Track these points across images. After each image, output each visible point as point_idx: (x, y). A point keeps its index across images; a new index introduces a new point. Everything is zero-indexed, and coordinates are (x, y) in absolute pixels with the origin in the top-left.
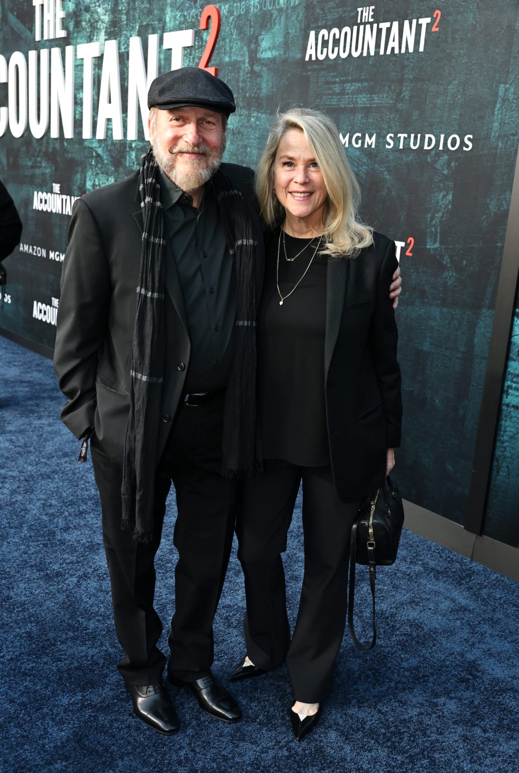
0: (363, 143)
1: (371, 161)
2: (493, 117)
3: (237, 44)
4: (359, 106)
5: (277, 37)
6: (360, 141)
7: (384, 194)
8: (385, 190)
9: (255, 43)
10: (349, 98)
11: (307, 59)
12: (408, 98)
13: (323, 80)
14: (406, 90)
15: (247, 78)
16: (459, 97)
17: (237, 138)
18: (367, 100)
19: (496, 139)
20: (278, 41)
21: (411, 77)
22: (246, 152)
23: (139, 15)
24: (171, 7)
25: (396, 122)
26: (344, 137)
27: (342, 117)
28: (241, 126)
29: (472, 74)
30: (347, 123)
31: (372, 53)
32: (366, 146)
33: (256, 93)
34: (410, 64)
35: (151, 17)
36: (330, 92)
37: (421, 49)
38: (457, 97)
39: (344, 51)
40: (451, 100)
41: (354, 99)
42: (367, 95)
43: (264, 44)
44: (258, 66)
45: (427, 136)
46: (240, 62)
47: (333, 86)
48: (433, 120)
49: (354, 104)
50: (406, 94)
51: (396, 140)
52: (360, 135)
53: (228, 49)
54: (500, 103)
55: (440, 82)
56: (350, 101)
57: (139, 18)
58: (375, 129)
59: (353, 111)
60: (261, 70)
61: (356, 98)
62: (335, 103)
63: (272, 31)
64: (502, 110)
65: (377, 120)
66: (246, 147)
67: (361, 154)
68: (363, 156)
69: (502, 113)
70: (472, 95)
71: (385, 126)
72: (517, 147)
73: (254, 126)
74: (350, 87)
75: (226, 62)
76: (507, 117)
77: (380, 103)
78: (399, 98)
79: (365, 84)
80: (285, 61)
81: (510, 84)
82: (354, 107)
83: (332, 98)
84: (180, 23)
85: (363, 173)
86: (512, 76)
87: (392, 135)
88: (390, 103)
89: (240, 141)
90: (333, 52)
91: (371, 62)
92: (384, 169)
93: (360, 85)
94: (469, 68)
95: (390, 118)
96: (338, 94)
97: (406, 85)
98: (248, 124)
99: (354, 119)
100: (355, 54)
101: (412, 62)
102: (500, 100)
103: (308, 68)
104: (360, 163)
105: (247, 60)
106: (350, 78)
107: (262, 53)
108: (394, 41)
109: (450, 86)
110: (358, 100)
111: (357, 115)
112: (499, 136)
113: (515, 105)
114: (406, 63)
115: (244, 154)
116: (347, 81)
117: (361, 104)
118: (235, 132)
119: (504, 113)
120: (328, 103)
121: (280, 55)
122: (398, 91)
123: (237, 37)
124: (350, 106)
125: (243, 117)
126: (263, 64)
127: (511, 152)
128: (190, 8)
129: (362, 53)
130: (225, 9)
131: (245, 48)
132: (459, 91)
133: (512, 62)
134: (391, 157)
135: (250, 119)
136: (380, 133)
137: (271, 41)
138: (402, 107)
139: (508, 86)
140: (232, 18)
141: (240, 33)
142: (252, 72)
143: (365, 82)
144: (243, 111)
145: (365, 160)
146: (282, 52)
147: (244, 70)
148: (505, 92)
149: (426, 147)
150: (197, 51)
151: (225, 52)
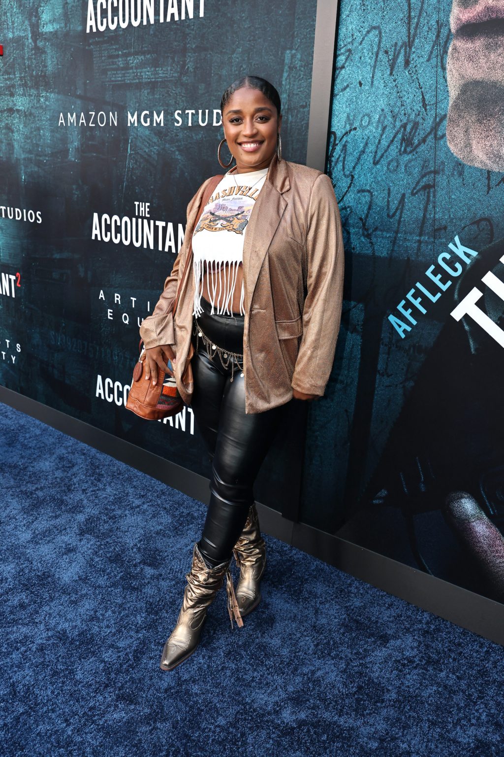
0: (152, 121)
1: (161, 140)
2: (281, 87)
3: (18, 17)
4: (144, 80)
5: (57, 9)
6: (148, 120)
7: (177, 175)
8: (178, 172)
9: (36, 17)
10: (134, 73)
11: (88, 31)
12: (191, 69)
13: (106, 53)
14: (189, 62)
15: (32, 55)
16: (244, 66)
17: (30, 120)
18: (152, 74)
19: (285, 112)
20: (57, 12)
21: (194, 46)
22: (40, 135)
25: (183, 97)
26: (132, 116)
27: (128, 94)
28: (32, 107)
29: (256, 40)
30: (135, 100)
31: (152, 22)
32: (155, 125)
33: (42, 71)
34: (191, 32)
36: (114, 66)
37: (202, 15)
38: (242, 66)
39: (124, 21)
40: (237, 70)
41: (139, 74)
42: (150, 69)
43: (45, 17)
44: (41, 41)
45: (215, 111)
46: (23, 37)
47: (117, 60)
48: (219, 93)
49: (139, 79)
50: (190, 66)
51: (184, 116)
52: (147, 112)
53: (10, 24)
54: (287, 72)
55: (224, 50)
56: (134, 76)
58: (162, 106)
59: (139, 86)
60: (45, 46)
61: (141, 73)
62: (120, 79)
63: (51, 2)
64: (290, 79)
65: (163, 96)
66: (38, 129)
67: (150, 133)
68: (153, 135)
69: (290, 83)
70: (257, 64)
71: (172, 102)
72: (308, 120)
73: (44, 106)
74: (134, 61)
75: (10, 39)
76: (296, 87)
77: (164, 77)
78: (183, 71)
79: (148, 56)
80: (67, 35)
81: (296, 50)
82: (140, 83)
83: (117, 74)
85: (154, 153)
86: (297, 40)
87: (180, 112)
88: (175, 77)
89: (33, 123)
90: (113, 22)
91: (152, 32)
92: (175, 148)
93: (142, 57)
94: (253, 34)
95: (176, 93)
96: (122, 69)
97: (189, 56)
98: (38, 105)
99: (140, 96)
100: (135, 24)
101: (193, 30)
102: (286, 68)
103: (90, 41)
104: (151, 143)
105: (30, 35)
106: (132, 50)
107: (44, 27)
108: (173, 7)
109: (235, 55)
110: (142, 74)
111: (143, 90)
112: (288, 109)
113: (302, 73)
114: (187, 31)
115: (38, 136)
116: (129, 54)
117: (146, 78)
118: (27, 113)
119: (292, 83)
120: (113, 79)
121: (62, 28)
122: (181, 63)
123: (17, 11)
124: (135, 81)
125: (33, 98)
126: (45, 39)
127: (302, 125)
129: (142, 22)
131: (27, 22)
132: (244, 60)
133: (296, 24)
134: (181, 135)
135: (40, 100)
136: (168, 110)
137: (51, 13)
138: (187, 80)
139: (294, 52)
141: (20, 6)
142: (36, 48)
143: (148, 54)
144: (32, 91)
145: (155, 140)
146: (63, 25)
147: (28, 46)
148: (292, 59)
149: (215, 124)
151: (8, 28)
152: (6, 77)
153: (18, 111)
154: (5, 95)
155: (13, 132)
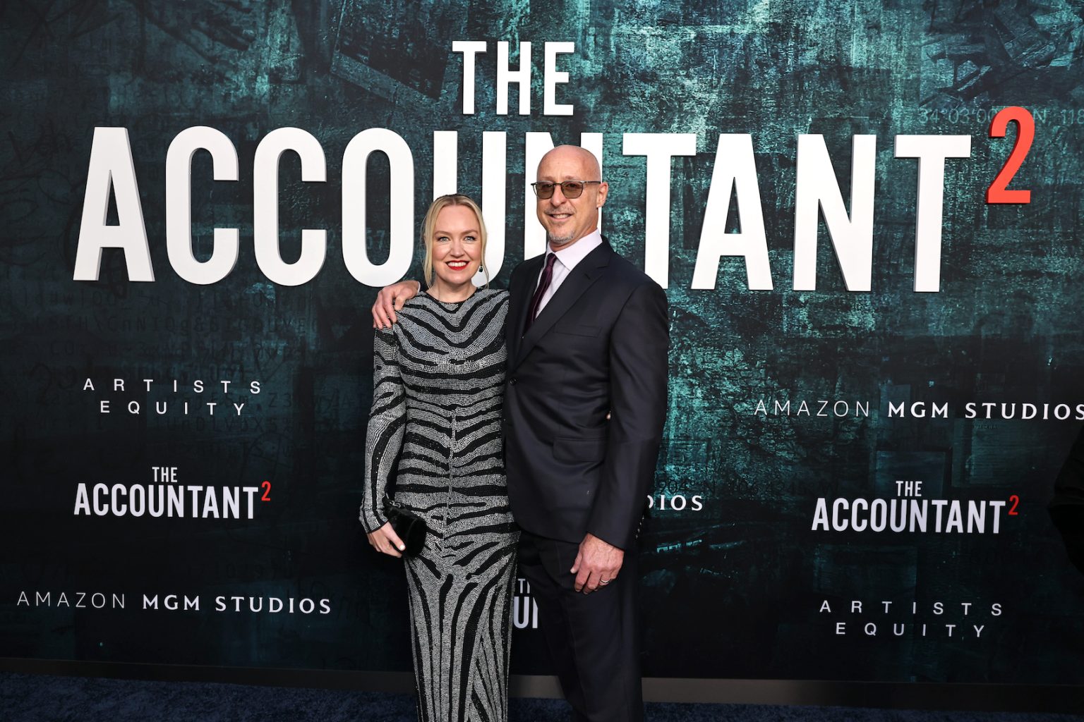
3: (1070, 162)
23: (814, 102)
24: (904, 99)
35: (848, 108)
46: (1078, 186)
53: (1050, 168)
57: (814, 106)
75: (1048, 185)
84: (929, 124)
128: (956, 105)
130: (1042, 115)
140: (1056, 128)
150: (976, 165)
151: (1043, 172)
152: (1030, 231)
153: (1051, 275)
154: (1022, 253)
155: (1033, 301)
